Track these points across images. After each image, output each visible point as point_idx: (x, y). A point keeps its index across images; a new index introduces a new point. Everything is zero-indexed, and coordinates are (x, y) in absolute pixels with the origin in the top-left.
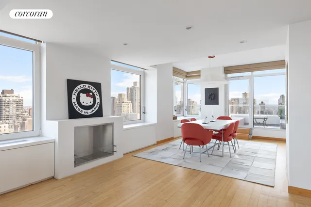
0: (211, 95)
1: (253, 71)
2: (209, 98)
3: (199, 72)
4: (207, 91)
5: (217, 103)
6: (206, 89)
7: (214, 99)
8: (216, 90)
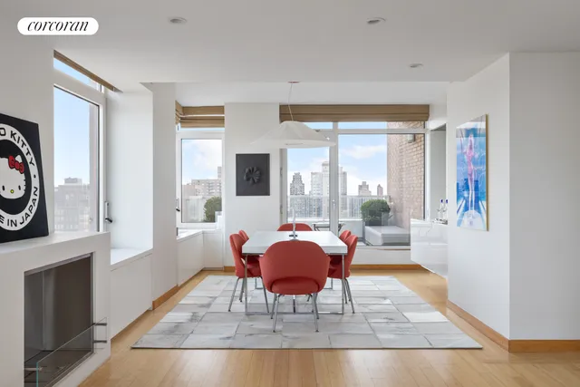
0: (251, 172)
1: (337, 121)
2: (248, 179)
3: (221, 109)
4: (242, 160)
5: (266, 192)
6: (237, 155)
7: (259, 180)
8: (265, 159)
